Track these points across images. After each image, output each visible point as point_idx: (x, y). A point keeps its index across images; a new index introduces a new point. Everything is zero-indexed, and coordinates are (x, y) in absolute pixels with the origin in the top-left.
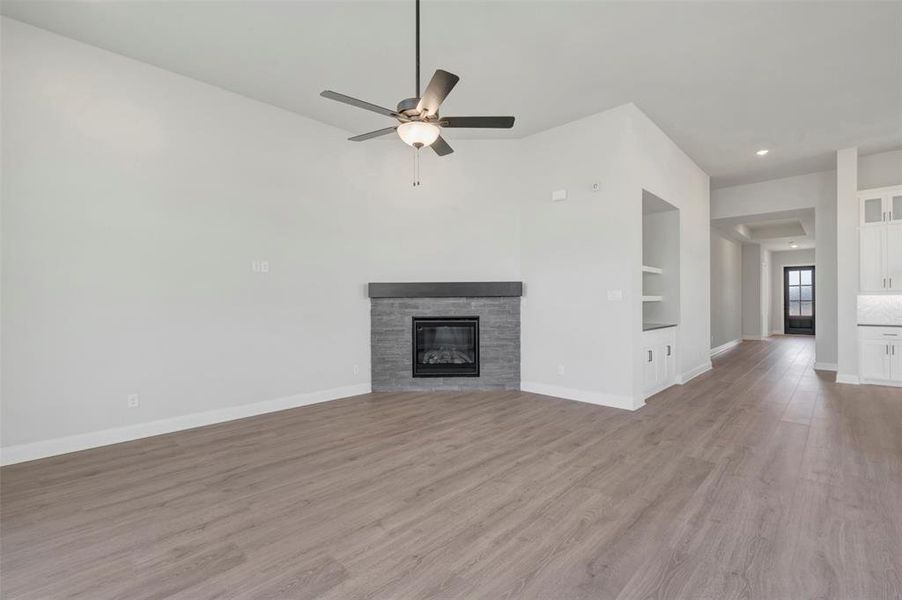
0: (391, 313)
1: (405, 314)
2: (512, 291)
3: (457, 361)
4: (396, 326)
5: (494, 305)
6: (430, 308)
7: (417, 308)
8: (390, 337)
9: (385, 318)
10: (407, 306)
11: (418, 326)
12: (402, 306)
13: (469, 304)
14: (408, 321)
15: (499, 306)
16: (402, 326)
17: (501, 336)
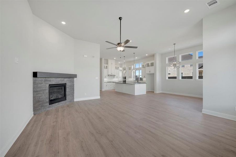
0: (41, 83)
1: (47, 83)
2: (73, 77)
3: (60, 97)
4: (43, 88)
5: (69, 80)
6: (55, 81)
7: (50, 81)
8: (41, 92)
9: (39, 85)
10: (47, 81)
11: (51, 87)
12: (45, 81)
13: (64, 80)
14: (48, 86)
15: (71, 80)
16: (46, 88)
17: (71, 88)
